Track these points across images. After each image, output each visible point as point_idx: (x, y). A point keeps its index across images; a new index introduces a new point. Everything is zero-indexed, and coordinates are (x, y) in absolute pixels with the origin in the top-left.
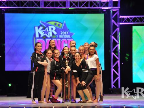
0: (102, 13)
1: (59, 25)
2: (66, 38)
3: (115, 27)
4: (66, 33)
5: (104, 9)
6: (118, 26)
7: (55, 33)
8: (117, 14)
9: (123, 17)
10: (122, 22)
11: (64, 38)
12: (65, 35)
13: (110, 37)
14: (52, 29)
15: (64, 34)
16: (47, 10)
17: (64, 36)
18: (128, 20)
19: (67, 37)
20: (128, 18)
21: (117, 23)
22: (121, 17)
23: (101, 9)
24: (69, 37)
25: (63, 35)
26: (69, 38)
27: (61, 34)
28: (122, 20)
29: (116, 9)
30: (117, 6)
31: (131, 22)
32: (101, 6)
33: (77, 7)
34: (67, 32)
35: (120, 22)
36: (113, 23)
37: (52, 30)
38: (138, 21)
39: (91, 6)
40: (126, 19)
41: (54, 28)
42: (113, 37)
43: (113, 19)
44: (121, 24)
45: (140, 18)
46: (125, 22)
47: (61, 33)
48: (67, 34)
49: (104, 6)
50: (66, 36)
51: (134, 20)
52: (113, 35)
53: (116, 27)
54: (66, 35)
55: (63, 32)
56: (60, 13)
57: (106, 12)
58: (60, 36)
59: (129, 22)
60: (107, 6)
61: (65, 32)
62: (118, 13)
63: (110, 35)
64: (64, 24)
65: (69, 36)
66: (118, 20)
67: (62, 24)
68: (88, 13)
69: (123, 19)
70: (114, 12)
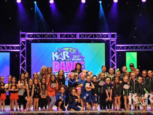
0: (104, 43)
1: (72, 51)
2: (78, 61)
3: (113, 53)
4: (78, 57)
5: (105, 40)
6: (115, 52)
7: (68, 57)
8: (114, 43)
9: (119, 45)
10: (118, 49)
11: (76, 61)
12: (77, 58)
14: (66, 54)
16: (62, 40)
18: (123, 48)
20: (122, 46)
21: (114, 49)
22: (117, 45)
23: (103, 40)
24: (80, 60)
26: (80, 61)
27: (74, 57)
29: (114, 40)
30: (114, 37)
31: (125, 49)
32: (103, 38)
33: (85, 38)
34: (79, 56)
35: (117, 49)
36: (112, 50)
37: (65, 55)
38: (130, 49)
39: (95, 38)
41: (67, 53)
42: (112, 60)
43: (112, 47)
44: (117, 50)
45: (131, 47)
46: (121, 49)
49: (105, 38)
51: (127, 48)
52: (112, 59)
53: (114, 53)
54: (78, 58)
55: (75, 55)
56: (72, 43)
57: (106, 42)
58: (73, 60)
59: (123, 49)
60: (107, 38)
61: (77, 56)
62: (115, 42)
63: (110, 59)
64: (76, 49)
66: (116, 48)
67: (75, 49)
69: (119, 47)
70: (112, 42)
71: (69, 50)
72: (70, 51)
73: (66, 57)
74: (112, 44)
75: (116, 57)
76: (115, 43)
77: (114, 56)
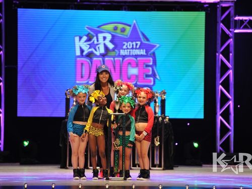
0: (202, 11)
1: (123, 30)
2: (136, 56)
3: (225, 37)
4: (137, 45)
5: (206, 4)
6: (231, 35)
7: (111, 46)
8: (229, 13)
9: (241, 18)
10: (239, 28)
11: (130, 56)
12: (133, 48)
13: (216, 55)
14: (105, 38)
15: (131, 46)
16: (96, 3)
17: (131, 50)
19: (139, 53)
20: (250, 20)
21: (229, 29)
22: (237, 18)
23: (200, 3)
24: (143, 52)
25: (128, 49)
26: (142, 56)
27: (125, 47)
28: (238, 25)
29: (228, 3)
34: (139, 43)
35: (235, 28)
36: (222, 30)
37: (104, 41)
40: (247, 21)
41: (109, 37)
42: (221, 55)
43: (223, 22)
44: (236, 31)
46: (246, 27)
47: (124, 45)
48: (138, 47)
50: (134, 50)
52: (222, 53)
53: (228, 37)
54: (136, 49)
55: (127, 42)
56: (122, 10)
57: (209, 9)
58: (123, 53)
61: (134, 43)
62: (232, 10)
63: (216, 52)
65: (142, 50)
66: (232, 24)
67: (129, 26)
68: (175, 11)
69: (242, 21)
70: (224, 9)
71: (116, 28)
72: (119, 31)
73: (106, 48)
74: (222, 14)
75: (232, 49)
76: (233, 12)
77: (229, 45)
